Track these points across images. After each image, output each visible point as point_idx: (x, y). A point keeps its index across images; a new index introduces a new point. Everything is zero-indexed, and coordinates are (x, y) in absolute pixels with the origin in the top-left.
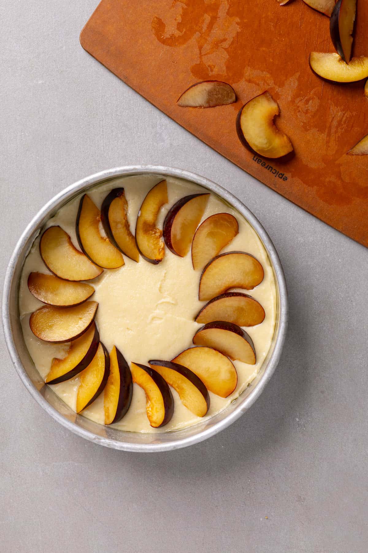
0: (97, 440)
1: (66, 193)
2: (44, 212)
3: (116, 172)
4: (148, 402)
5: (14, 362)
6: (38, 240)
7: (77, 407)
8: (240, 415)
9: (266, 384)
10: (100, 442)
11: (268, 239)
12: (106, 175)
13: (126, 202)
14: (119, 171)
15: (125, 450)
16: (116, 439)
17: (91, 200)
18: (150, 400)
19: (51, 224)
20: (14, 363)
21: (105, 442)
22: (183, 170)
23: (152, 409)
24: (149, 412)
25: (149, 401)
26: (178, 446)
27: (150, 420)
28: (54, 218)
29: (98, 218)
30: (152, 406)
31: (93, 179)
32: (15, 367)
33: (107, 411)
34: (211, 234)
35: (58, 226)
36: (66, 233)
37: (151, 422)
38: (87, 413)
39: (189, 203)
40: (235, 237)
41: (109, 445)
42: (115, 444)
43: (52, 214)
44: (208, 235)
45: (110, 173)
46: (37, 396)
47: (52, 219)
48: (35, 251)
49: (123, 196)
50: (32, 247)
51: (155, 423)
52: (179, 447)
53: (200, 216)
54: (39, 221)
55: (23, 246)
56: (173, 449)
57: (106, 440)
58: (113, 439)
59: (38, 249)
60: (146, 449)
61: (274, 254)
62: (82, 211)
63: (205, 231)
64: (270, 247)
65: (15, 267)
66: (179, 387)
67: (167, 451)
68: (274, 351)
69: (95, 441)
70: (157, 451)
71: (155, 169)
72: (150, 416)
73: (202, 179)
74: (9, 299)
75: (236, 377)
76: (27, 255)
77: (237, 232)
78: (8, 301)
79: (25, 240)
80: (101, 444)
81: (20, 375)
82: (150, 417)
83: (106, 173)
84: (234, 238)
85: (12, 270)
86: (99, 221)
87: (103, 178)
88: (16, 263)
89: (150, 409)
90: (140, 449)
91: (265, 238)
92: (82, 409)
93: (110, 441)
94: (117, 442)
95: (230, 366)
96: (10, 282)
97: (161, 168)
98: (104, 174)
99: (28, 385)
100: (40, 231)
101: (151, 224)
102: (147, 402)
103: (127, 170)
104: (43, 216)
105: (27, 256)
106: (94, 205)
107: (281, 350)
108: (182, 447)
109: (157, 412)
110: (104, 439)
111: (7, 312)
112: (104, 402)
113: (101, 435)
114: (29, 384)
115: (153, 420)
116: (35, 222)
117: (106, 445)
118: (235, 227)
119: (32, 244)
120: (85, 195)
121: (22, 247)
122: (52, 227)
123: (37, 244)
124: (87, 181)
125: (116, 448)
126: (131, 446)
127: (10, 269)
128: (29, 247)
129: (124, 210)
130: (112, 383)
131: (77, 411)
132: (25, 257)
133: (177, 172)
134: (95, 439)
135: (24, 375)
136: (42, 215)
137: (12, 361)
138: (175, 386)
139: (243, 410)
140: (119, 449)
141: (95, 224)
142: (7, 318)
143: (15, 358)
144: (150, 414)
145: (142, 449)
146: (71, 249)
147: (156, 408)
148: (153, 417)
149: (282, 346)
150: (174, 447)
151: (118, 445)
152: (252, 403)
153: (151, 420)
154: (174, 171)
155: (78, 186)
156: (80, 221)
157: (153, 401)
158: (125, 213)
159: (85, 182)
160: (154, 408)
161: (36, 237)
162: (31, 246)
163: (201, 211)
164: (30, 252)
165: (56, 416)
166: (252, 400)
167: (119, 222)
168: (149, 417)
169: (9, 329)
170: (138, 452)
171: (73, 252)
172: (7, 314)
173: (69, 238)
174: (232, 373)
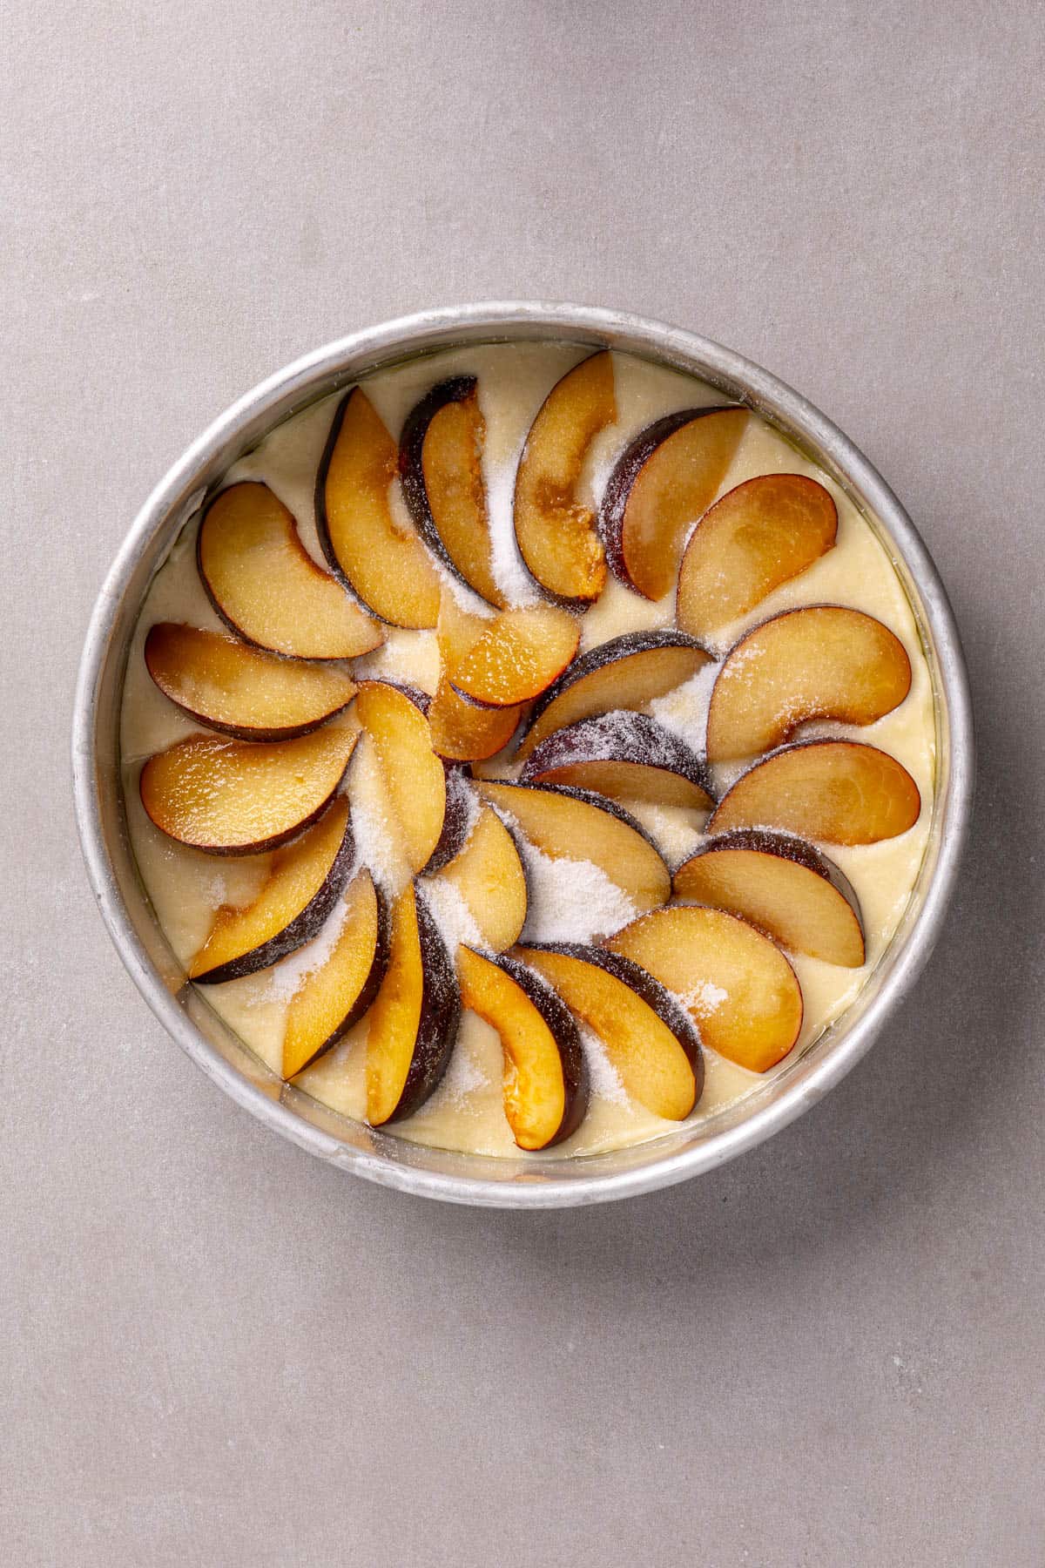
0: (344, 1157)
1: (300, 374)
2: (227, 428)
3: (461, 317)
4: (510, 1071)
5: (99, 892)
6: (195, 524)
7: (285, 1060)
8: (800, 1112)
9: (888, 1019)
10: (353, 1165)
11: (925, 562)
12: (432, 323)
13: (480, 421)
14: (473, 316)
15: (430, 1195)
16: (402, 1161)
17: (370, 405)
18: (516, 1063)
19: (240, 473)
20: (99, 896)
21: (369, 1165)
22: (673, 326)
23: (523, 1090)
24: (512, 1101)
25: (515, 1068)
26: (599, 1194)
27: (513, 1128)
28: (250, 456)
29: (391, 465)
30: (522, 1083)
31: (389, 334)
32: (101, 910)
33: (374, 1081)
34: (748, 536)
35: (263, 484)
36: (283, 508)
37: (518, 1132)
38: (311, 1081)
39: (684, 432)
40: (821, 556)
41: (380, 1176)
42: (399, 1173)
43: (248, 443)
44: (737, 534)
45: (443, 319)
46: (164, 1007)
47: (246, 459)
48: (182, 558)
49: (472, 399)
50: (177, 544)
51: (531, 1136)
52: (600, 1199)
53: (717, 474)
54: (209, 454)
55: (152, 531)
56: (582, 1204)
57: (370, 1160)
58: (395, 1160)
59: (193, 553)
60: (496, 1198)
61: (942, 611)
62: (340, 439)
63: (731, 523)
64: (930, 589)
65: (122, 595)
66: (609, 1025)
67: (563, 1209)
68: (920, 915)
69: (336, 1162)
70: (530, 1206)
71: (583, 317)
72: (515, 1114)
73: (730, 359)
74: (96, 695)
75: (799, 1007)
76: (157, 567)
77: (831, 542)
78: (92, 702)
79: (161, 512)
80: (357, 1172)
81: (117, 937)
82: (516, 1118)
83: (431, 318)
84: (820, 558)
85: (112, 602)
86: (392, 474)
87: (419, 333)
88: (126, 583)
89: (516, 1092)
90: (478, 1196)
91: (916, 558)
92: (300, 1065)
93: (382, 1165)
94: (407, 1168)
95: (783, 974)
96: (104, 641)
97: (603, 317)
98: (425, 320)
99: (140, 969)
100: (204, 493)
101: (562, 485)
102: (506, 1070)
103: (497, 315)
104: (225, 439)
105: (158, 571)
106: (379, 425)
107: (943, 913)
108: (607, 1198)
109: (539, 1100)
110: (368, 1157)
111: (89, 735)
112: (368, 1050)
113: (359, 1145)
114: (142, 967)
115: (524, 1127)
116: (198, 459)
117: (370, 1177)
118: (826, 525)
119: (177, 532)
120: (357, 387)
121: (149, 533)
122: (244, 483)
123: (191, 535)
124: (369, 341)
125: (402, 1188)
126: (450, 1183)
127: (109, 599)
128: (168, 540)
129: (473, 442)
130: (397, 996)
131: (284, 1072)
132: (153, 573)
133: (655, 331)
134: (337, 1153)
135: (127, 936)
136: (220, 435)
137: (94, 890)
138: (598, 1019)
139: (812, 1095)
140: (409, 1190)
141: (378, 483)
142: (87, 754)
143: (103, 881)
144: (517, 1106)
145: (482, 1197)
146: (297, 558)
147: (537, 1089)
148: (526, 1116)
149: (947, 902)
150: (586, 1197)
151: (408, 1179)
152: (840, 1076)
153: (518, 1125)
154: (647, 327)
155: (342, 354)
156: (333, 470)
157: (527, 1067)
158: (476, 454)
159: (359, 345)
160: (532, 1090)
161: (192, 511)
162: (174, 538)
163: (721, 460)
164: (167, 561)
165: (219, 1073)
166: (841, 1067)
167: (454, 478)
168: (512, 1118)
169: (92, 791)
170: (469, 1203)
171: (303, 570)
172: (89, 742)
173: (293, 522)
174: (786, 996)
